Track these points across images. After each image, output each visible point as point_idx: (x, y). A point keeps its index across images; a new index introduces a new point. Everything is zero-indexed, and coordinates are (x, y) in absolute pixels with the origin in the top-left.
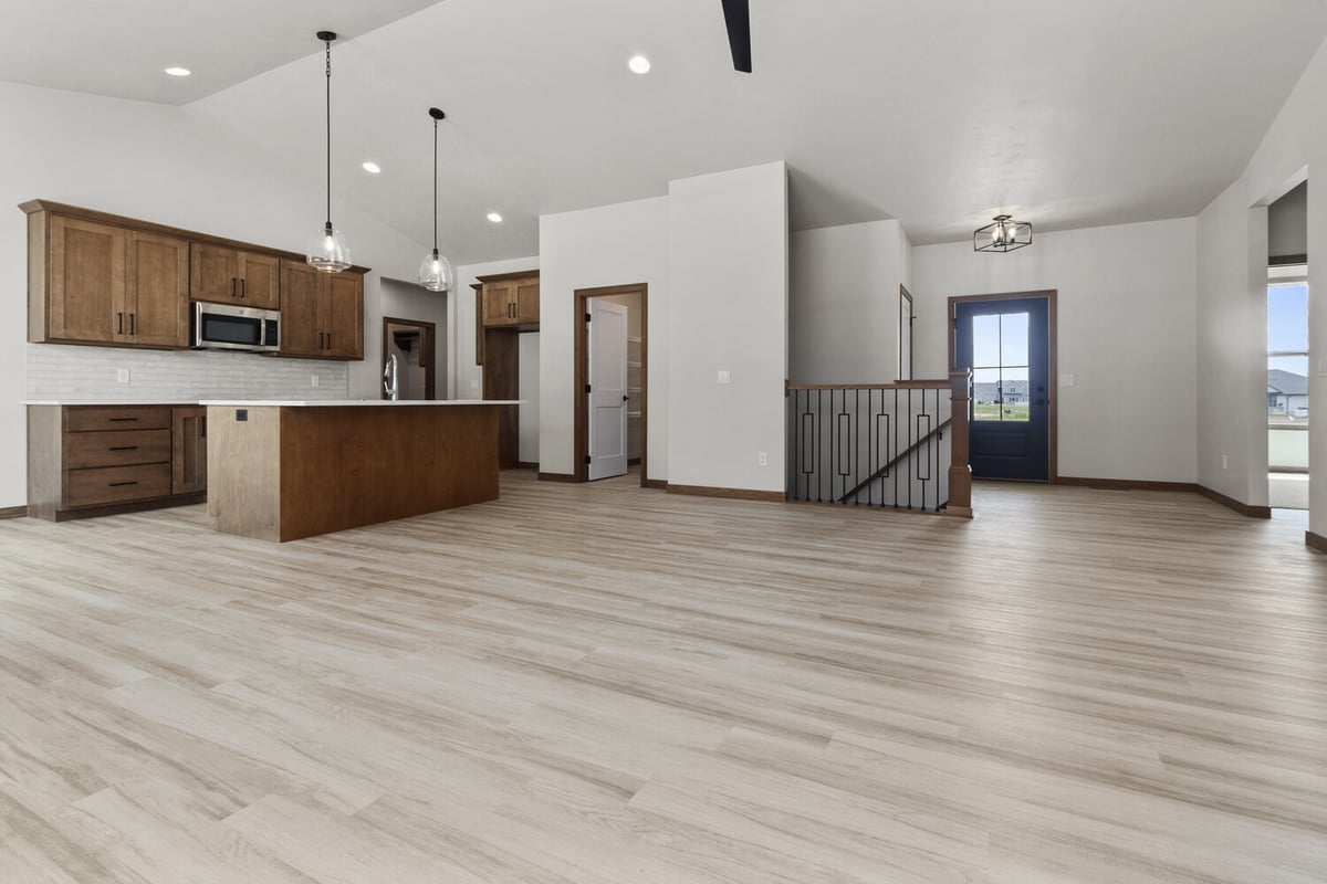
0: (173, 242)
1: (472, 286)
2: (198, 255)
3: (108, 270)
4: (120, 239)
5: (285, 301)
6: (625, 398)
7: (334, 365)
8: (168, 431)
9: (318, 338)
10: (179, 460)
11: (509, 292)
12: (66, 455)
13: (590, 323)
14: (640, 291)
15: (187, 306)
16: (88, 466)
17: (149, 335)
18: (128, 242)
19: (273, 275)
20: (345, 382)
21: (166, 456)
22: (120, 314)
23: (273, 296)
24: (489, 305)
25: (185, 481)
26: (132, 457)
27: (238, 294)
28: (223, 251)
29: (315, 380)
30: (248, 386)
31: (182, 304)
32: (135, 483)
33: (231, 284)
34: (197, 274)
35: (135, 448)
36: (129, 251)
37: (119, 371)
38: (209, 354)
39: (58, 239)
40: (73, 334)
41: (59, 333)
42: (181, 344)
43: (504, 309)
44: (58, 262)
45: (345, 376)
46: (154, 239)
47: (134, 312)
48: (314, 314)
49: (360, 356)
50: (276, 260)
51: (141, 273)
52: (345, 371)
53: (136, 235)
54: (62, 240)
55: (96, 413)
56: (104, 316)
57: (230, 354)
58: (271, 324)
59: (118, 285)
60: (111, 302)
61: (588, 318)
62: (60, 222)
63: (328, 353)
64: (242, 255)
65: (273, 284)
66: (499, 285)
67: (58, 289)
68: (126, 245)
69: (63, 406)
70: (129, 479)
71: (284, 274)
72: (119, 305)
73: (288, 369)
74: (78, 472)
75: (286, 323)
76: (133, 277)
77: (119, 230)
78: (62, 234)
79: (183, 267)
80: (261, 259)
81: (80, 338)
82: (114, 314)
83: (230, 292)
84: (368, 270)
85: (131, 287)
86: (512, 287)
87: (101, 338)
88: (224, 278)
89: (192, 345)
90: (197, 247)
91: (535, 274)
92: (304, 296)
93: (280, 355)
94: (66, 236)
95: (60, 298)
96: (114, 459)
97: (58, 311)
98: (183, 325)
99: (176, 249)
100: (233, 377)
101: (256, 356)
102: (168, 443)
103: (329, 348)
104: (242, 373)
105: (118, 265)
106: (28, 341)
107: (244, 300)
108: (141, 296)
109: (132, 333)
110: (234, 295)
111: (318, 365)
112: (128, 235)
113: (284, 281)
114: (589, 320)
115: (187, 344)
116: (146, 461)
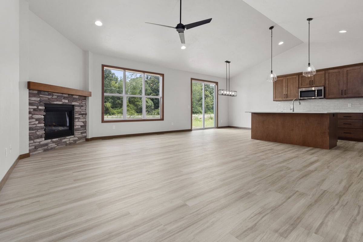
4: (285, 79)
9: (341, 92)
17: (290, 98)
19: (323, 76)
23: (322, 82)
30: (323, 108)
31: (297, 90)
41: (275, 99)
46: (291, 77)
47: (287, 94)
71: (327, 75)
75: (326, 89)
76: (287, 86)
79: (297, 81)
82: (283, 94)
83: (309, 84)
97: (275, 95)
99: (295, 77)
100: (318, 105)
103: (345, 95)
104: (321, 104)
105: (284, 85)
109: (287, 98)
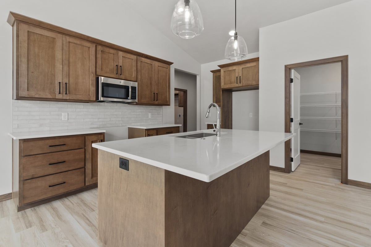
0: (88, 44)
1: (210, 71)
2: (100, 52)
3: (53, 57)
4: (60, 40)
5: (139, 77)
6: (300, 124)
7: (157, 108)
8: (83, 150)
9: (153, 95)
10: (89, 166)
11: (236, 71)
12: (22, 171)
13: (292, 84)
14: (344, 61)
15: (94, 79)
16: (35, 176)
17: (75, 94)
18: (64, 43)
19: (134, 64)
20: (161, 115)
21: (82, 165)
22: (60, 83)
23: (134, 75)
24: (225, 78)
25: (92, 178)
26: (62, 168)
27: (119, 72)
28: (112, 51)
29: (150, 115)
31: (93, 78)
32: (64, 183)
33: (115, 68)
34: (99, 62)
35: (64, 162)
36: (65, 48)
37: (63, 114)
38: (106, 104)
39: (24, 37)
40: (33, 94)
41: (24, 93)
42: (91, 100)
43: (233, 79)
44: (24, 50)
45: (161, 113)
46: (78, 41)
47: (68, 82)
48: (151, 84)
49: (169, 104)
50: (136, 57)
51: (71, 60)
52: (161, 111)
53: (69, 39)
54: (26, 38)
55: (41, 143)
56: (51, 83)
57: (115, 104)
58: (134, 88)
59: (59, 66)
60: (54, 76)
61: (291, 81)
62: (25, 28)
63: (156, 103)
64: (121, 53)
65: (134, 69)
66: (230, 68)
67: (24, 67)
68: (63, 44)
69: (19, 140)
70: (60, 180)
71: (139, 64)
72: (59, 78)
73: (140, 110)
74: (29, 181)
75: (140, 88)
76: (67, 63)
77: (60, 35)
78: (26, 34)
79: (93, 58)
80: (129, 56)
81: (37, 96)
82: (56, 82)
83: (115, 72)
84: (172, 63)
85: (66, 68)
86: (238, 68)
87: (49, 96)
88: (112, 65)
89: (97, 100)
90: (99, 48)
91: (257, 60)
92: (147, 75)
93: (137, 104)
94: (28, 36)
95: (25, 73)
96: (52, 170)
97: (24, 80)
98: (93, 89)
99: (89, 48)
101: (126, 105)
102: (83, 156)
103: (157, 100)
105: (59, 55)
106: (13, 99)
107: (122, 76)
108: (71, 73)
109: (66, 94)
110: (117, 74)
111: (151, 108)
112: (64, 39)
113: (139, 67)
114: (292, 82)
115: (94, 99)
116: (71, 169)
